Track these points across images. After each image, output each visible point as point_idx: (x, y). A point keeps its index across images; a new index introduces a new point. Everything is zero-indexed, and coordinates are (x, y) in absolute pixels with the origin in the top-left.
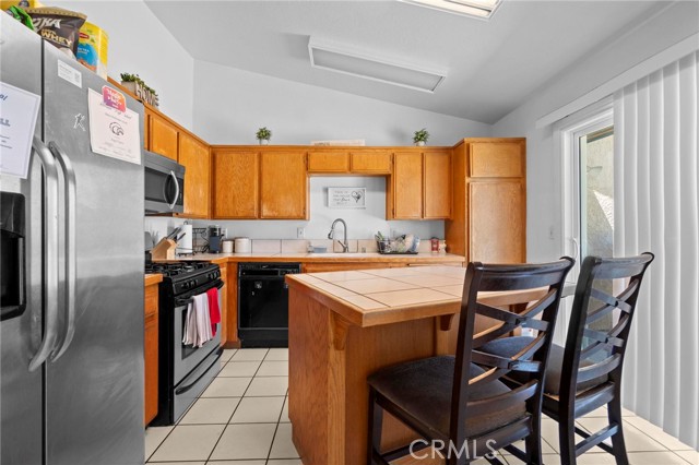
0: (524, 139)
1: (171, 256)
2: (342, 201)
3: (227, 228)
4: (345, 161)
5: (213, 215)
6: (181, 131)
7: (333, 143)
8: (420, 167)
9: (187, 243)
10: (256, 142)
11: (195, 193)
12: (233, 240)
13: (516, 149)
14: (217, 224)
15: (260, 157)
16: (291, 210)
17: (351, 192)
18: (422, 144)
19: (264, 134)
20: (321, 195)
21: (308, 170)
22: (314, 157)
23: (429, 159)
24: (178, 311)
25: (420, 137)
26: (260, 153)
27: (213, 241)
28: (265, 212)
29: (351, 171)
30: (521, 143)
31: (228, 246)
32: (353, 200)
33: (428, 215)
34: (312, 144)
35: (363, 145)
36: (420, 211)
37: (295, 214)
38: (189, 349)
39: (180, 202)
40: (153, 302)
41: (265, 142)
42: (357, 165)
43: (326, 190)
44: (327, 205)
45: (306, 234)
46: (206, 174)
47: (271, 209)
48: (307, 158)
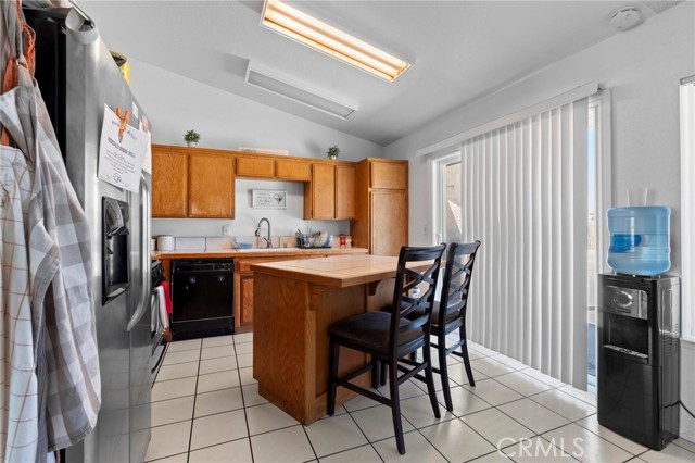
0: (407, 162)
2: (264, 202)
4: (273, 168)
7: (259, 150)
8: (333, 177)
10: (185, 144)
12: (156, 237)
13: (402, 168)
15: (189, 158)
16: (221, 209)
17: (273, 195)
18: (334, 158)
19: (191, 137)
20: (246, 196)
21: (236, 172)
22: (243, 163)
23: (340, 171)
25: (333, 152)
26: (188, 154)
28: (194, 210)
29: (276, 176)
30: (405, 164)
32: (276, 202)
33: (339, 217)
34: (240, 149)
35: (286, 154)
36: (333, 212)
37: (224, 213)
41: (193, 144)
42: (281, 172)
43: (251, 192)
44: (251, 205)
45: (231, 232)
47: (200, 208)
48: (236, 162)
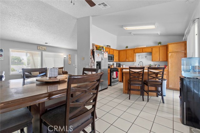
1: (113, 67)
2: (142, 58)
3: (122, 63)
4: (142, 50)
5: (119, 61)
6: (114, 50)
7: (139, 47)
8: (159, 50)
9: (115, 66)
10: (125, 48)
11: (116, 58)
12: (122, 65)
14: (120, 63)
16: (131, 60)
17: (144, 56)
18: (160, 45)
19: (127, 47)
20: (138, 57)
21: (134, 53)
22: (136, 51)
23: (161, 48)
24: (112, 73)
25: (160, 43)
26: (126, 50)
27: (119, 65)
28: (127, 60)
29: (143, 52)
30: (185, 42)
31: (121, 66)
32: (145, 58)
33: (161, 60)
34: (136, 48)
35: (145, 47)
36: (159, 59)
38: (113, 78)
39: (113, 60)
40: (109, 72)
41: (127, 49)
43: (139, 56)
44: (139, 58)
45: (135, 64)
46: (118, 55)
47: (128, 60)
48: (134, 51)
